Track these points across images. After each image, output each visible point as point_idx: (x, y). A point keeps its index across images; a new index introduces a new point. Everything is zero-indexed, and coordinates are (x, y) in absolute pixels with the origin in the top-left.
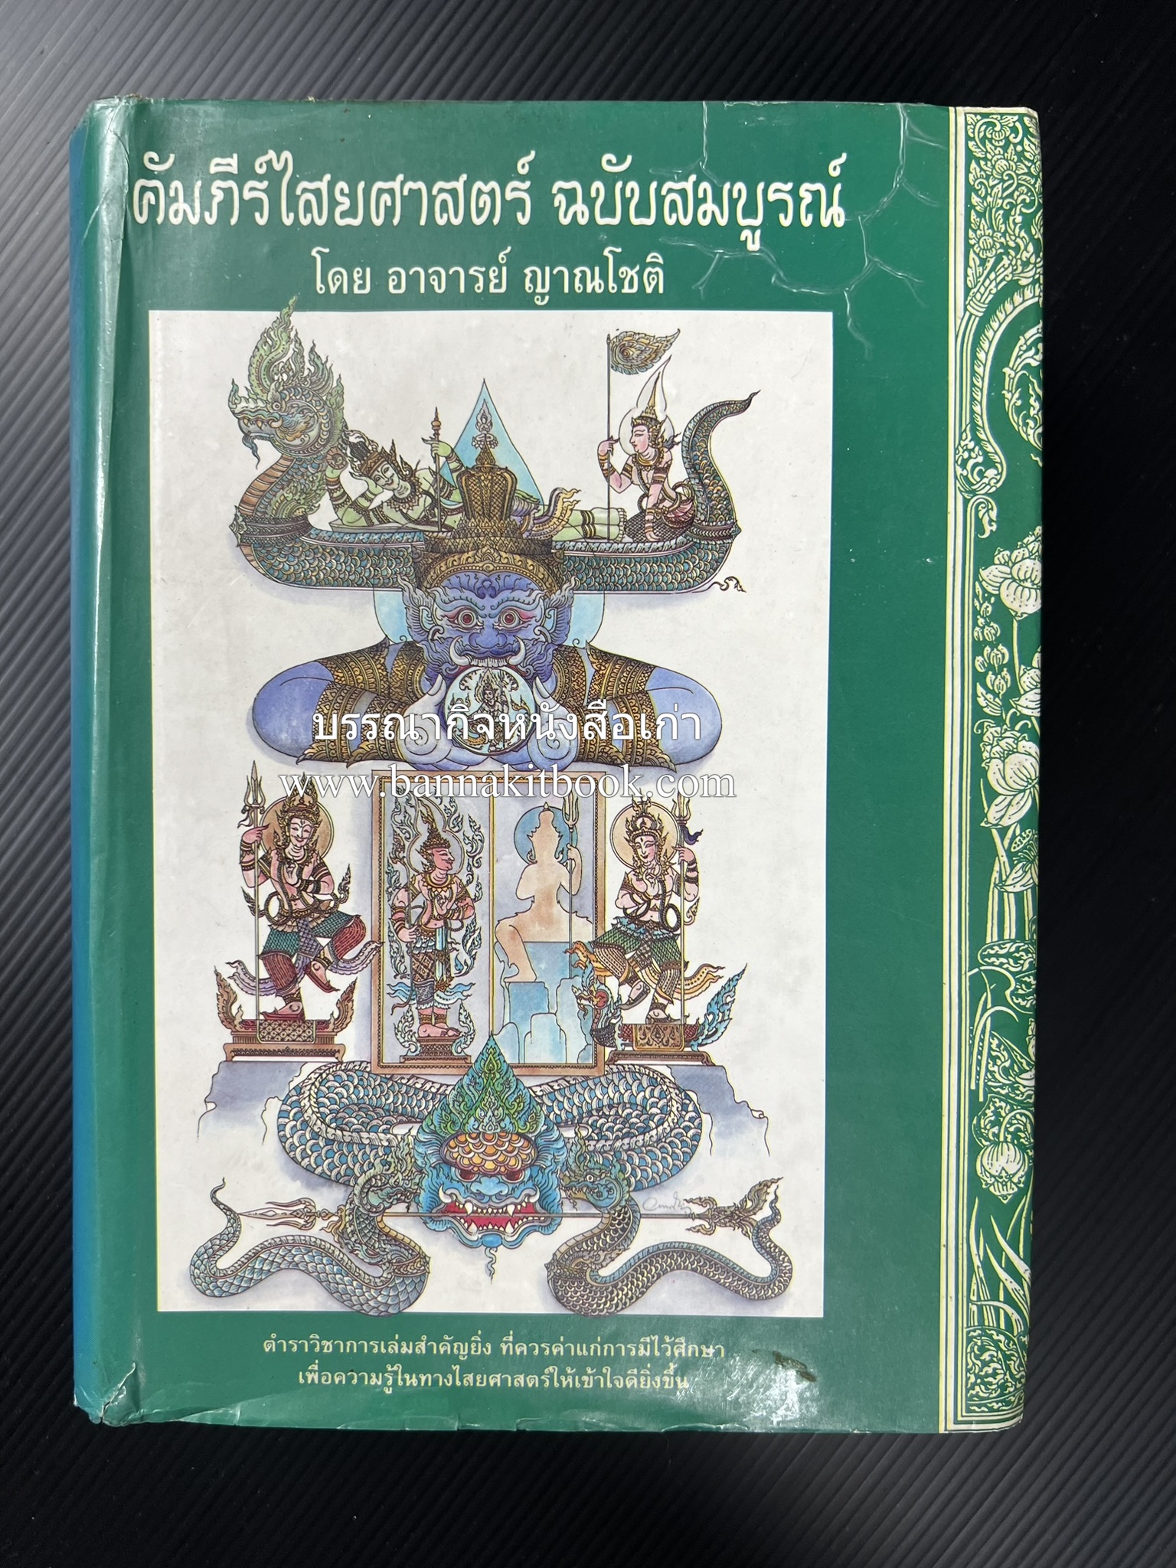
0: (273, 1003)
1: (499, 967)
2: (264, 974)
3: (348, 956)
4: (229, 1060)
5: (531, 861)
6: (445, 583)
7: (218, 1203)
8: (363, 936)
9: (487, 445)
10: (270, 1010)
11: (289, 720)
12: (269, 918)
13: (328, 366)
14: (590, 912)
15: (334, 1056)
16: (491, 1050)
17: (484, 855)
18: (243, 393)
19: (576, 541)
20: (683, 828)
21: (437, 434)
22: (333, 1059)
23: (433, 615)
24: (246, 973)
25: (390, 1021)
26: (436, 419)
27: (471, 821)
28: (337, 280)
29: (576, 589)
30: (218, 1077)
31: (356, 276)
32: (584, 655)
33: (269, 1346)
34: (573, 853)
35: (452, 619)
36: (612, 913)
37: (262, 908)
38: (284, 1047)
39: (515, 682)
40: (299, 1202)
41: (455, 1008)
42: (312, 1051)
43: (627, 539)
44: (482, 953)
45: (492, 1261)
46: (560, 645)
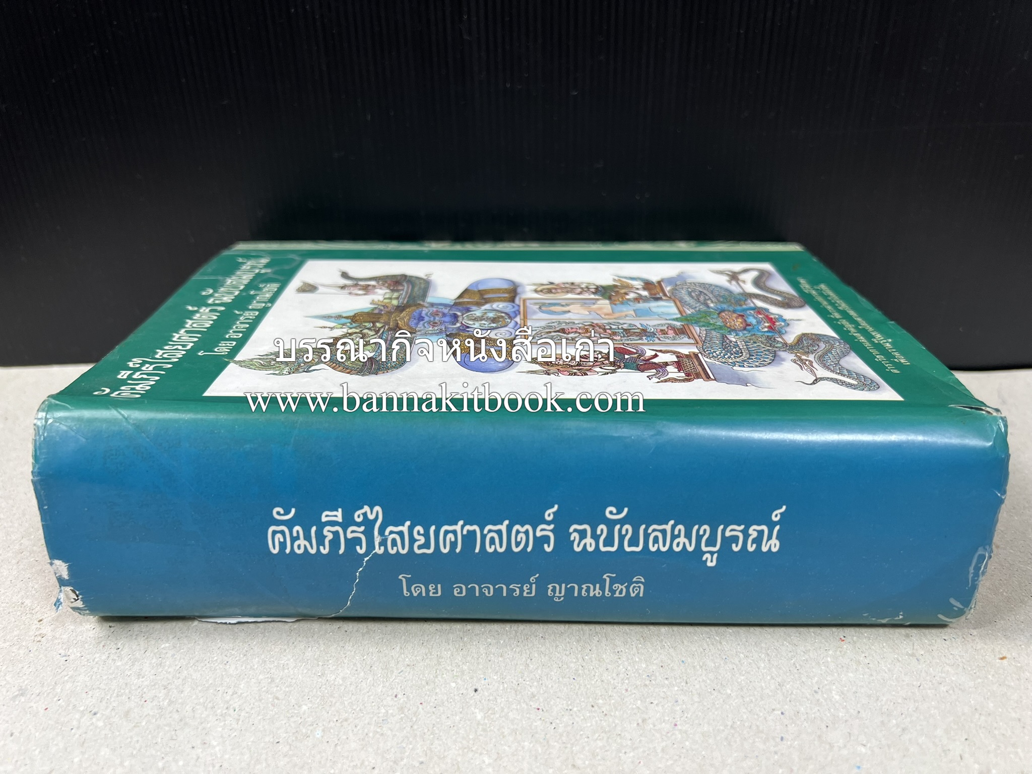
0: (670, 369)
1: (627, 318)
2: (654, 371)
3: (635, 351)
4: (715, 380)
5: (569, 312)
6: (414, 328)
7: (814, 383)
8: (620, 347)
9: (339, 317)
10: (677, 369)
11: (491, 364)
12: (617, 369)
13: (272, 352)
14: (594, 301)
15: (697, 355)
16: (676, 319)
17: (567, 321)
18: (277, 372)
19: (399, 302)
20: (548, 285)
21: (329, 328)
22: (700, 355)
23: (431, 330)
24: (654, 375)
25: (668, 341)
26: (321, 327)
27: (549, 323)
28: (223, 349)
29: (424, 301)
30: (728, 383)
31: (224, 345)
32: (457, 301)
33: (896, 371)
34: (564, 304)
35: (434, 326)
36: (593, 296)
37: (611, 371)
38: (699, 367)
39: (472, 314)
40: (795, 362)
41: (654, 327)
42: (697, 360)
43: (401, 292)
44: (621, 322)
45: (794, 320)
46: (453, 305)
